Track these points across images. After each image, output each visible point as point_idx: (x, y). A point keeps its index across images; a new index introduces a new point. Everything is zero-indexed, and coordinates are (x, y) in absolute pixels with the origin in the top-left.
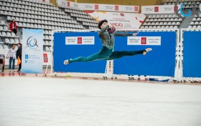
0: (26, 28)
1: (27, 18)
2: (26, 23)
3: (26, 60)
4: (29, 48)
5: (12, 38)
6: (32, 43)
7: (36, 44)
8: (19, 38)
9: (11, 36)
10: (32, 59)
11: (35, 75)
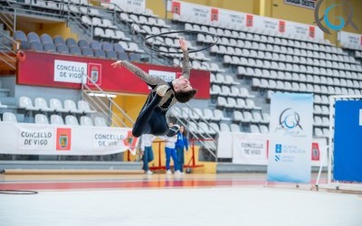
0: (275, 90)
1: (277, 71)
2: (276, 80)
3: (277, 154)
4: (282, 131)
5: (246, 110)
6: (291, 121)
7: (298, 124)
8: (261, 111)
9: (246, 107)
10: (289, 154)
11: (295, 186)
